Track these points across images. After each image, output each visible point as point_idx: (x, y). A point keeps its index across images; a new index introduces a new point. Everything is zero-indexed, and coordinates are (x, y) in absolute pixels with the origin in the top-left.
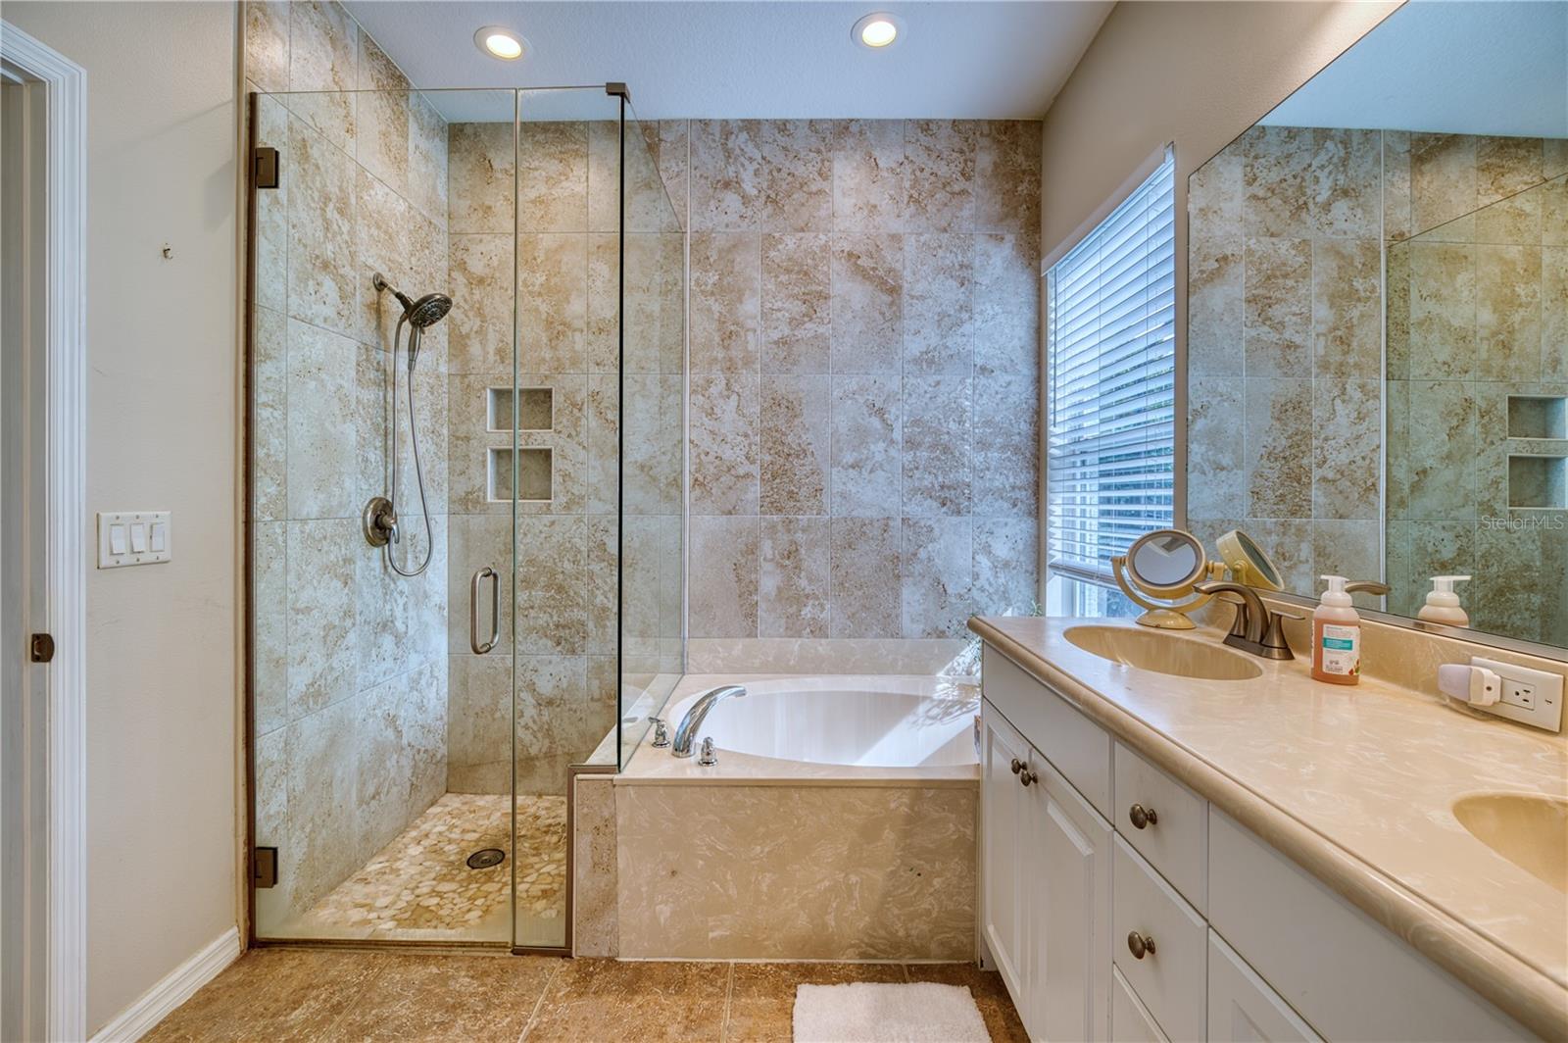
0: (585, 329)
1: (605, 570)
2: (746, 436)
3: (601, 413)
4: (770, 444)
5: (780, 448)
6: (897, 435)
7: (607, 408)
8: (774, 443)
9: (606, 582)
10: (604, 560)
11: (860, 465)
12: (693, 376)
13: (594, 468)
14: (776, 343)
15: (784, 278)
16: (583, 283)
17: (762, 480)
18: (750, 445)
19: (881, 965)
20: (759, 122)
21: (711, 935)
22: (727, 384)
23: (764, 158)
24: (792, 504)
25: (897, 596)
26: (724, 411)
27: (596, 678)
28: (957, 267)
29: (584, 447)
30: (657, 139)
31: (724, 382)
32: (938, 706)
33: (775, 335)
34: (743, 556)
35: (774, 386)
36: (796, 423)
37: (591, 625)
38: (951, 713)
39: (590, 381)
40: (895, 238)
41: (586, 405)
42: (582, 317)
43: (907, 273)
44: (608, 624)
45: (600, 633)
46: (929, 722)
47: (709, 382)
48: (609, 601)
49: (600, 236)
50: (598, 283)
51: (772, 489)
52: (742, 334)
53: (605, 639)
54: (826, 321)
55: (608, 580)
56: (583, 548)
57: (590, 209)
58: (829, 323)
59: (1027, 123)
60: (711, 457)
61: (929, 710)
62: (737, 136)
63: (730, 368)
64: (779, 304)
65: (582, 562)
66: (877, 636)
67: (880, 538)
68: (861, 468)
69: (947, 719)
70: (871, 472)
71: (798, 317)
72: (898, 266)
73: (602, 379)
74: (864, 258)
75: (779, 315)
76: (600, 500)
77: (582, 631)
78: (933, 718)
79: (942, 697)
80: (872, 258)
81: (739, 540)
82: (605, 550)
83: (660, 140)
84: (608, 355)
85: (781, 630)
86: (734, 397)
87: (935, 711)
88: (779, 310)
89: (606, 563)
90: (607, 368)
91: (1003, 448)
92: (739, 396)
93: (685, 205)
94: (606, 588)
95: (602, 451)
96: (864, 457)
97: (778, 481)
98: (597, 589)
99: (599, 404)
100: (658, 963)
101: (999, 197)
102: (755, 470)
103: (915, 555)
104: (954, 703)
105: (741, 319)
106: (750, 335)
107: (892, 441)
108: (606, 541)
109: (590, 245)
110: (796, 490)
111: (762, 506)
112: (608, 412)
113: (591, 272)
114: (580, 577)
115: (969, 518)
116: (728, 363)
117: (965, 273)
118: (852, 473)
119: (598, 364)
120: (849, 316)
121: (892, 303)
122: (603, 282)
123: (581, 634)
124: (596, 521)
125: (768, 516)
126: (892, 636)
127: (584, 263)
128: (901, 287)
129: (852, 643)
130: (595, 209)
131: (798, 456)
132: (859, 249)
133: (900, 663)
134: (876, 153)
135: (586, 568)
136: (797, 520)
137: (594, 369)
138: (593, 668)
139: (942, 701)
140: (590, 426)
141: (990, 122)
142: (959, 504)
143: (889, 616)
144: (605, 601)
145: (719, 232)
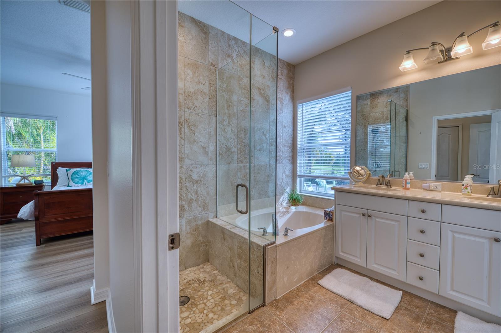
0: (183, 94)
1: (191, 185)
2: (234, 139)
3: (189, 127)
4: (240, 142)
5: (243, 144)
6: (268, 142)
7: (192, 125)
8: (241, 142)
9: (191, 189)
10: (191, 182)
11: (261, 149)
12: (219, 118)
13: (187, 147)
14: (242, 111)
15: (243, 91)
16: (183, 76)
17: (238, 153)
18: (235, 142)
19: (321, 271)
20: (238, 39)
21: (294, 280)
22: (229, 122)
23: (239, 51)
24: (245, 161)
25: (268, 186)
26: (228, 131)
27: (188, 225)
28: (280, 98)
29: (183, 139)
30: (208, 31)
31: (228, 121)
32: (282, 213)
33: (241, 108)
34: (233, 177)
35: (241, 124)
36: (246, 136)
37: (186, 206)
38: (285, 214)
39: (185, 114)
40: (268, 86)
41: (184, 123)
42: (182, 89)
43: (271, 97)
44: (193, 205)
45: (189, 209)
46: (281, 218)
47: (224, 120)
48: (193, 196)
49: (189, 60)
50: (188, 77)
51: (240, 156)
52: (233, 106)
53: (191, 210)
54: (253, 107)
55: (192, 189)
56: (183, 178)
57: (185, 48)
58: (254, 107)
59: (292, 65)
60: (224, 145)
61: (280, 215)
62: (232, 41)
63: (229, 117)
64: (242, 99)
65: (183, 183)
66: (264, 198)
67: (265, 170)
68: (261, 150)
69: (284, 216)
70: (263, 152)
71: (247, 104)
72: (269, 95)
73: (190, 114)
74: (262, 90)
75: (242, 102)
76: (189, 159)
77: (183, 208)
78: (281, 217)
79: (283, 211)
80: (264, 91)
81: (232, 173)
82: (191, 178)
83: (209, 32)
84: (192, 106)
85: (243, 199)
86: (231, 126)
87: (281, 215)
88: (242, 101)
89: (192, 183)
90: (191, 110)
91: (288, 146)
92: (232, 126)
93: (217, 58)
94: (192, 192)
95: (190, 141)
96: (261, 147)
97: (242, 154)
98: (189, 192)
99: (189, 123)
100: (285, 294)
101: (287, 82)
102: (236, 150)
103: (272, 175)
104: (285, 212)
105: (233, 101)
106: (235, 107)
107: (268, 143)
108: (192, 174)
109: (185, 62)
110: (246, 157)
111: (238, 162)
112: (192, 127)
113: (186, 73)
114: (182, 188)
115: (281, 164)
116: (229, 115)
117: (282, 100)
118: (259, 152)
119: (188, 108)
120: (259, 106)
121: (268, 105)
122: (190, 78)
123: (183, 210)
124: (188, 167)
125: (239, 165)
126: (267, 197)
127: (183, 68)
128: (270, 101)
129: (259, 200)
130: (187, 49)
131: (247, 146)
132: (261, 87)
133: (269, 204)
134: (265, 61)
135: (184, 185)
136: (247, 165)
137: (186, 110)
138: (187, 221)
139: (283, 212)
140: (185, 131)
141: (286, 62)
142: (280, 161)
143: (267, 191)
144: (191, 196)
145: (226, 71)
